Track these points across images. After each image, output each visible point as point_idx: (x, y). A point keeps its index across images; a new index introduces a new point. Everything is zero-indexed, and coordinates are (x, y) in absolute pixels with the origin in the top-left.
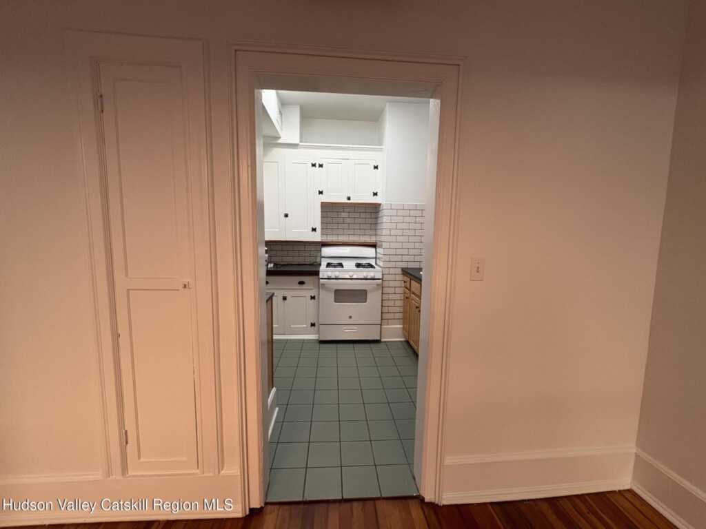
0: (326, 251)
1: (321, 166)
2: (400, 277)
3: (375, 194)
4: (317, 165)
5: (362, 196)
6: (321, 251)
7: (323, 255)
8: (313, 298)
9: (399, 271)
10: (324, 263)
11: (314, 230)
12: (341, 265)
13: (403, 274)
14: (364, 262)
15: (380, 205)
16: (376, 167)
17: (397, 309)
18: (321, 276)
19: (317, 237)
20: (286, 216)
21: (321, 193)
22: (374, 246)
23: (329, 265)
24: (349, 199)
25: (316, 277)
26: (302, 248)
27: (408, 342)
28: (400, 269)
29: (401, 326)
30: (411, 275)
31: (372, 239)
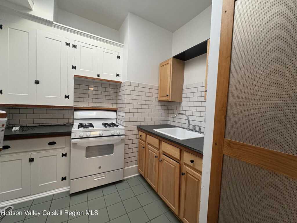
0: (78, 114)
1: (74, 46)
2: (136, 132)
3: (118, 75)
4: (71, 45)
5: (108, 75)
6: (73, 114)
7: (75, 117)
8: (64, 155)
9: (136, 128)
10: (76, 124)
11: (67, 97)
12: (91, 125)
13: (138, 130)
14: (109, 122)
15: (121, 83)
16: (118, 57)
17: (134, 154)
18: (73, 136)
19: (70, 103)
20: (37, 82)
21: (74, 68)
22: (115, 111)
23: (81, 126)
24: (98, 76)
25: (69, 137)
26: (55, 112)
27: (141, 175)
28: (136, 127)
29: (137, 165)
30: (146, 131)
31: (114, 106)
